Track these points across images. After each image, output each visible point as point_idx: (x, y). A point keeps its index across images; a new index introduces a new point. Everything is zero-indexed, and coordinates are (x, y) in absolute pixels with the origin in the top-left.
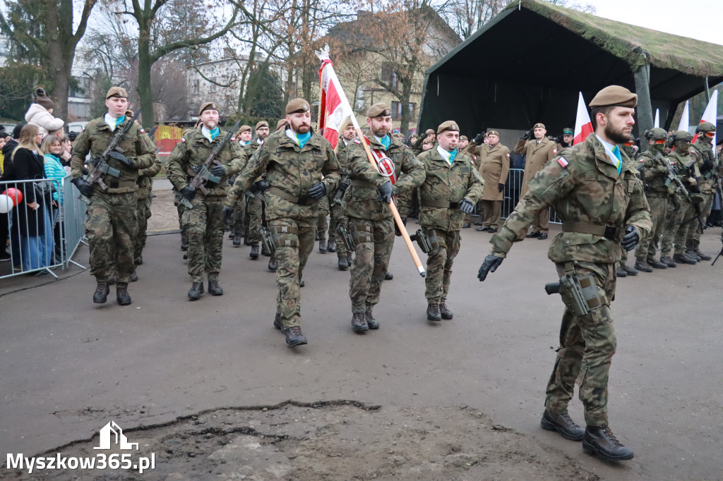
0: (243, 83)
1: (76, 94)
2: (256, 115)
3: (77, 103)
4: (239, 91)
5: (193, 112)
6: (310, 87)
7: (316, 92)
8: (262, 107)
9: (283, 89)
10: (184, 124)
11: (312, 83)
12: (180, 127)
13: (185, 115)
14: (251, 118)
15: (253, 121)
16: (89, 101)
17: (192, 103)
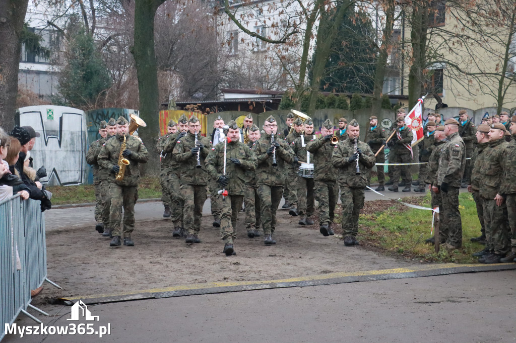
0: (308, 35)
1: (37, 58)
2: (329, 90)
3: (39, 73)
4: (302, 49)
5: (226, 85)
6: (424, 39)
7: (436, 46)
8: (342, 75)
9: (380, 44)
10: (211, 106)
11: (428, 31)
12: (203, 111)
13: (213, 90)
14: (321, 94)
15: (325, 100)
16: (56, 69)
17: (225, 70)
